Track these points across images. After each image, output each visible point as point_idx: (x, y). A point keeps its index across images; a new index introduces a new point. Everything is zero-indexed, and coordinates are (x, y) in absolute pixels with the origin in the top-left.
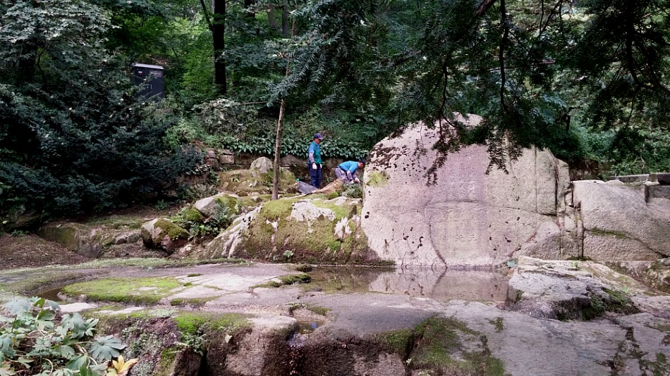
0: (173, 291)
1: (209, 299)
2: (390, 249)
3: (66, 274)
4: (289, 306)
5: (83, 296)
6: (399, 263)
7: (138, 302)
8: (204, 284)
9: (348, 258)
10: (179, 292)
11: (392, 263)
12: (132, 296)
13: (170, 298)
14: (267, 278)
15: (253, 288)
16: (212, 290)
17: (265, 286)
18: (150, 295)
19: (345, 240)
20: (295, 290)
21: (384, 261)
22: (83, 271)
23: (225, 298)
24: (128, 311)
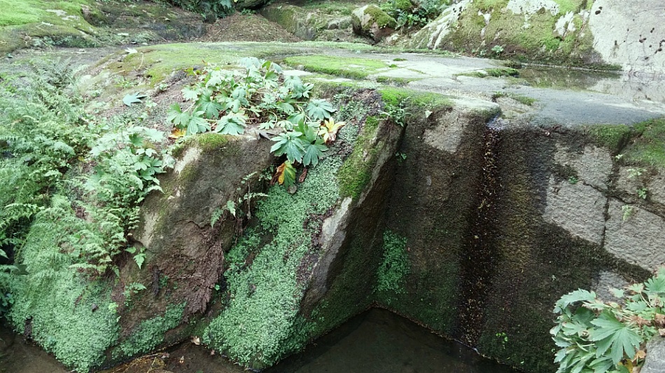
0: (379, 70)
1: (413, 80)
2: (619, 52)
3: (286, 49)
4: (493, 93)
5: (300, 66)
6: (627, 68)
7: (348, 76)
8: (409, 68)
9: (565, 59)
10: (386, 71)
11: (618, 68)
12: (342, 70)
13: (376, 76)
14: (473, 69)
15: (457, 75)
16: (416, 73)
17: (468, 75)
18: (358, 71)
19: (566, 39)
20: (501, 81)
21: (608, 65)
22: (301, 49)
23: (428, 80)
24: (339, 81)
